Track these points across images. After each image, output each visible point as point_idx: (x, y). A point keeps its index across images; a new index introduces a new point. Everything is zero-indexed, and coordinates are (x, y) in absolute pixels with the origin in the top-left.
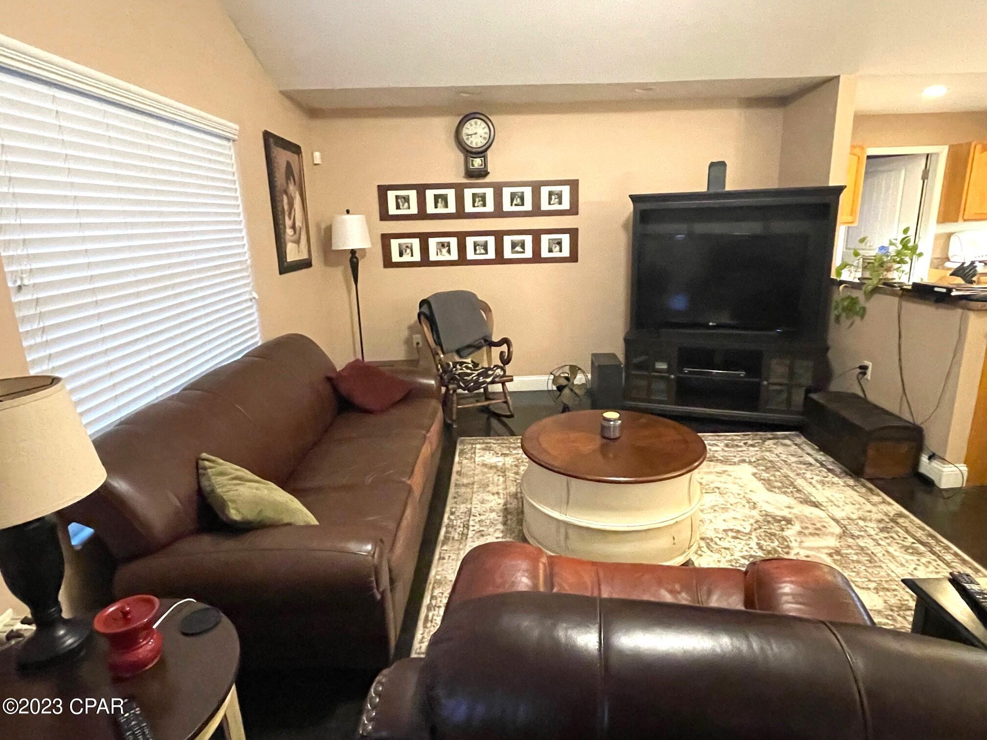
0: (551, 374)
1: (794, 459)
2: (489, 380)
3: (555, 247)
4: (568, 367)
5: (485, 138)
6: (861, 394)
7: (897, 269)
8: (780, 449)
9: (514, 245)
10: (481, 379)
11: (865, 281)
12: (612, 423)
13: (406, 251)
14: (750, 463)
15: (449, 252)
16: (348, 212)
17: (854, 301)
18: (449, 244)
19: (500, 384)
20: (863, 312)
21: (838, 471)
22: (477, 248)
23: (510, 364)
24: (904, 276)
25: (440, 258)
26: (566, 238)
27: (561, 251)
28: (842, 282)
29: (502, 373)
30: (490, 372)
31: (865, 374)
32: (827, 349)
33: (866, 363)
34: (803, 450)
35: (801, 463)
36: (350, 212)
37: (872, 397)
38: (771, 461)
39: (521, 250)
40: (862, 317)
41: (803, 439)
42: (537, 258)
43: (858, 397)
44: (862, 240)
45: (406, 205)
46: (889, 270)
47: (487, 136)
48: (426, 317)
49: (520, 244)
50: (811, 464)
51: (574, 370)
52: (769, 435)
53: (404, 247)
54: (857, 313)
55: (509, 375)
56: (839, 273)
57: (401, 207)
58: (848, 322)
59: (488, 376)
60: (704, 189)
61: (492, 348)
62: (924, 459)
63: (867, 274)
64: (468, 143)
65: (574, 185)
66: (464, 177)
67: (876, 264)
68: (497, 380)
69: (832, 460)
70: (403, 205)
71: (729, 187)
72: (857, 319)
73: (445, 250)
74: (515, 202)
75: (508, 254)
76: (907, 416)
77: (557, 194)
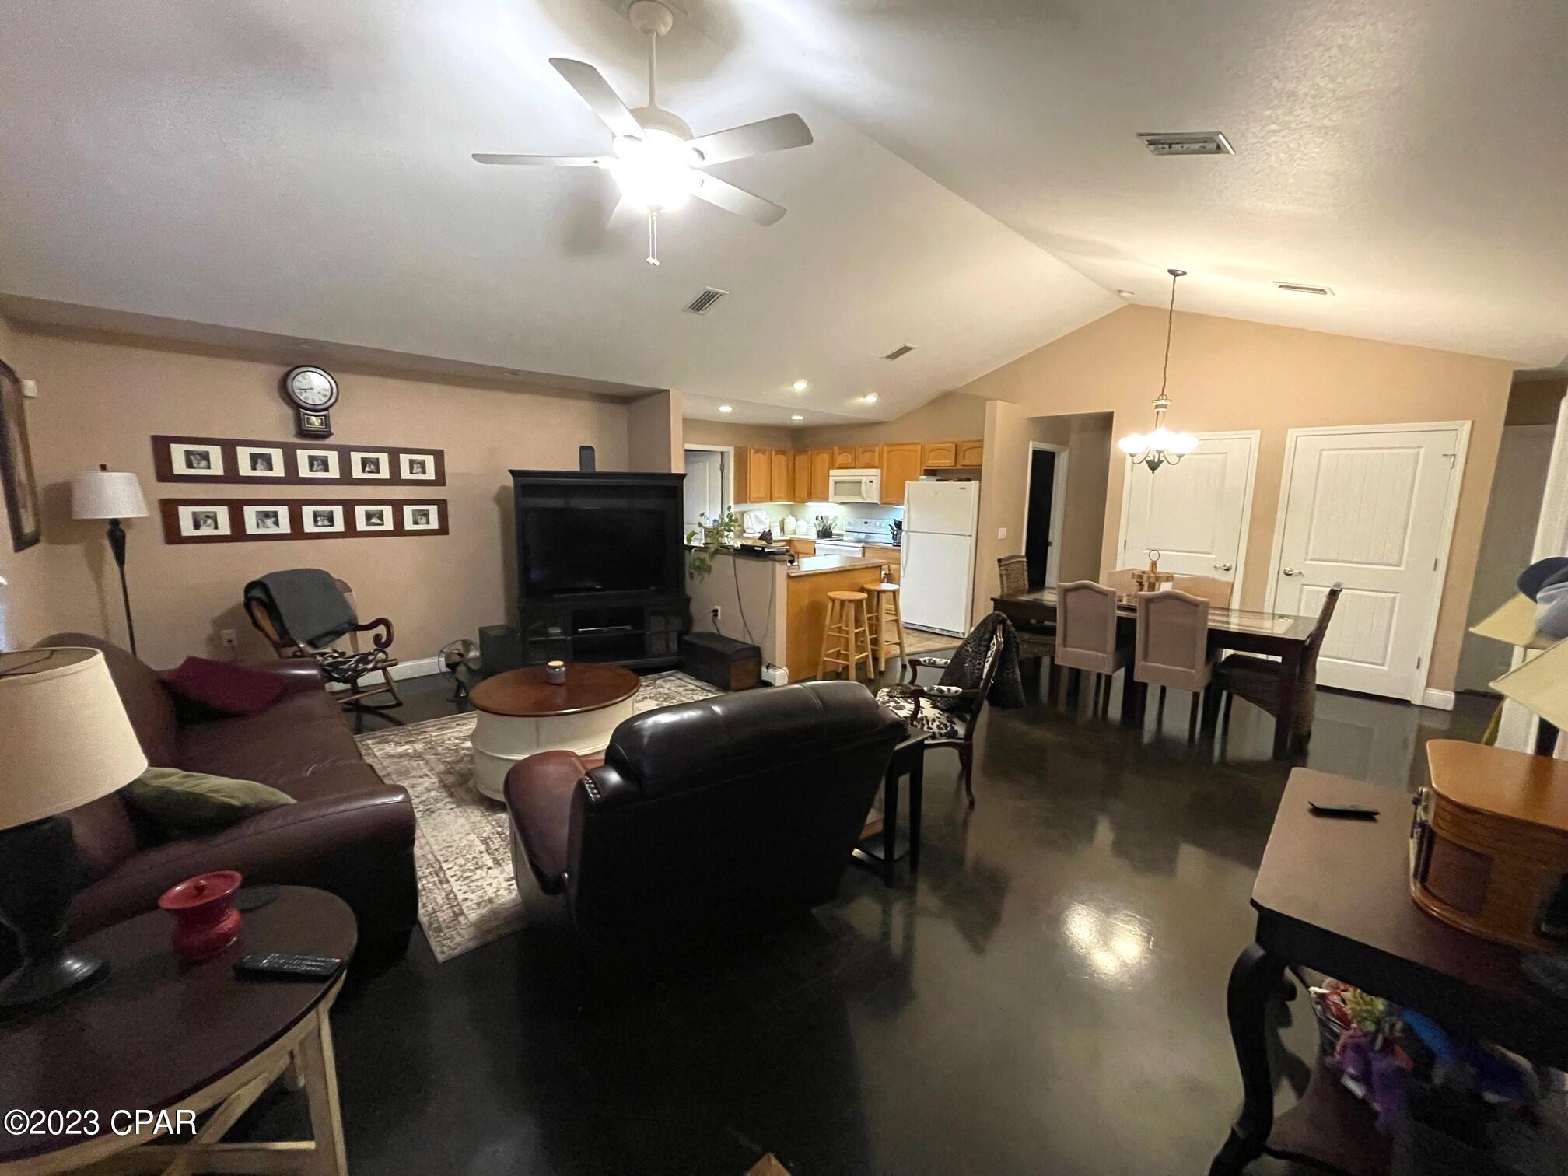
0: (442, 651)
1: (681, 689)
2: (370, 666)
3: (421, 519)
4: (460, 642)
5: (325, 396)
6: (716, 632)
7: (727, 536)
8: (668, 685)
9: (369, 516)
10: (361, 666)
11: (709, 546)
12: (557, 670)
13: (205, 522)
14: (651, 698)
15: (277, 523)
16: (103, 468)
17: (703, 561)
18: (275, 515)
19: (381, 671)
20: (709, 570)
21: (713, 690)
22: (319, 519)
23: (391, 646)
24: (732, 541)
25: (262, 531)
26: (433, 510)
27: (428, 523)
28: (693, 547)
29: (384, 657)
30: (371, 657)
31: (716, 615)
32: (688, 600)
33: (717, 607)
34: (685, 682)
35: (687, 690)
36: (109, 468)
37: (724, 633)
38: (666, 694)
39: (379, 522)
40: (709, 572)
41: (682, 674)
42: (399, 530)
43: (713, 634)
44: (702, 515)
45: (204, 463)
46: (722, 537)
47: (328, 394)
48: (260, 602)
49: (377, 515)
50: (694, 690)
51: (467, 644)
52: (656, 676)
53: (202, 516)
54: (705, 570)
55: (393, 658)
56: (689, 540)
57: (195, 465)
58: (699, 578)
59: (369, 662)
60: (577, 469)
61: (358, 632)
62: (764, 669)
63: (709, 540)
64: (302, 398)
65: (439, 455)
66: (296, 436)
67: (715, 532)
68: (379, 665)
69: (706, 684)
70: (198, 464)
71: (599, 468)
72: (706, 574)
73: (270, 522)
74: (367, 469)
75: (361, 525)
76: (749, 642)
77: (419, 463)
